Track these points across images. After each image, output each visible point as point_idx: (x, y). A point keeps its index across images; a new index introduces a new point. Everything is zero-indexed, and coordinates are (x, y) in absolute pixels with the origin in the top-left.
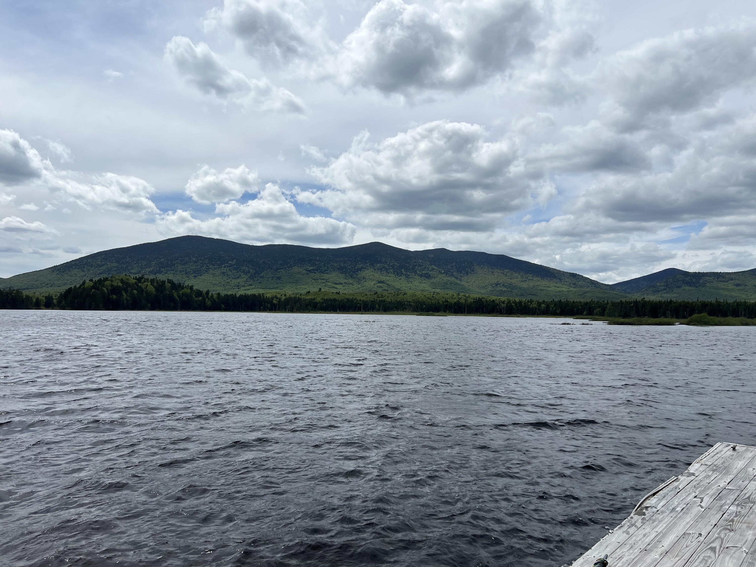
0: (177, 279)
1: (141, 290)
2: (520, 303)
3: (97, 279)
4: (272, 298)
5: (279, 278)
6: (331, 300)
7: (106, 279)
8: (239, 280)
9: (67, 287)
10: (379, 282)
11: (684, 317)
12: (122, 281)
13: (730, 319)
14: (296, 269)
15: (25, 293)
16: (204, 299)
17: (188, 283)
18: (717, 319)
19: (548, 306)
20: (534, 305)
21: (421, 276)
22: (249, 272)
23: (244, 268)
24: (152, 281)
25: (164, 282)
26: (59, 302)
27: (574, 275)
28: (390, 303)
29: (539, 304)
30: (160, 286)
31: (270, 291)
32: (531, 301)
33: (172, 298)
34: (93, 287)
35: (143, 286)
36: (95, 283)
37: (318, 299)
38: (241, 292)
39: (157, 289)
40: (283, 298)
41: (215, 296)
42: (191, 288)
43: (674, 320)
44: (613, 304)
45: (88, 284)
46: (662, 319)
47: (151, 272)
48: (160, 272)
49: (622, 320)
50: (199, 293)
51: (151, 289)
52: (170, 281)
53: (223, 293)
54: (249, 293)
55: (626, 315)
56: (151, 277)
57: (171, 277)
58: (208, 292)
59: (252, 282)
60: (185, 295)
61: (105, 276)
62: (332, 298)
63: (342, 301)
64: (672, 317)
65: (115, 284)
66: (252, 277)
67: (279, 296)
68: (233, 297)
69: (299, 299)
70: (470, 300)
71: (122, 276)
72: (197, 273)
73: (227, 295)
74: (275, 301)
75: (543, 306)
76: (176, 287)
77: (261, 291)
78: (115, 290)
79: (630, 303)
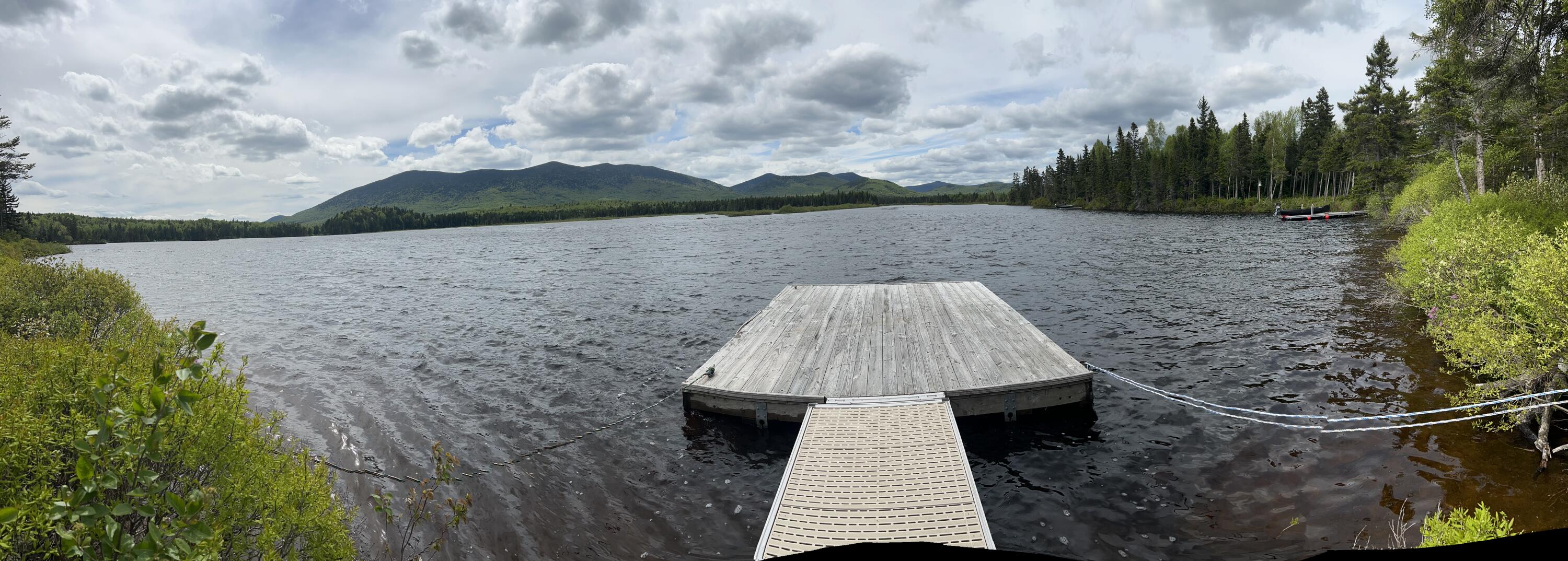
0: (401, 206)
1: (376, 217)
2: (667, 204)
3: (345, 211)
4: (474, 215)
5: (478, 198)
6: (519, 213)
7: (352, 211)
8: (447, 203)
9: (327, 219)
10: (557, 196)
11: (778, 209)
12: (362, 211)
13: (805, 208)
14: (491, 190)
15: (302, 225)
16: (421, 220)
17: (409, 208)
18: (799, 208)
19: (687, 206)
20: (677, 206)
21: (591, 188)
22: (454, 195)
23: (450, 192)
24: (383, 209)
25: (391, 209)
26: (323, 230)
27: (705, 181)
28: (567, 212)
29: (680, 204)
30: (389, 212)
31: (471, 209)
32: (675, 203)
33: (398, 221)
34: (343, 218)
35: (377, 213)
36: (344, 215)
37: (510, 213)
38: (449, 212)
39: (387, 215)
40: (482, 214)
41: (429, 217)
42: (412, 212)
43: (771, 211)
44: (732, 201)
45: (340, 216)
46: (764, 211)
47: (382, 203)
48: (389, 202)
49: (737, 213)
50: (417, 216)
51: (383, 215)
52: (396, 208)
53: (435, 214)
54: (455, 212)
55: (740, 210)
56: (382, 206)
57: (396, 205)
58: (424, 214)
59: (457, 203)
60: (407, 217)
61: (351, 209)
62: (520, 211)
63: (528, 213)
64: (770, 209)
65: (358, 214)
66: (457, 200)
67: (479, 213)
68: (443, 216)
69: (495, 214)
70: (629, 205)
71: (362, 207)
72: (415, 200)
73: (438, 216)
74: (476, 217)
75: (683, 206)
76: (400, 212)
77: (465, 210)
78: (358, 219)
79: (743, 200)
